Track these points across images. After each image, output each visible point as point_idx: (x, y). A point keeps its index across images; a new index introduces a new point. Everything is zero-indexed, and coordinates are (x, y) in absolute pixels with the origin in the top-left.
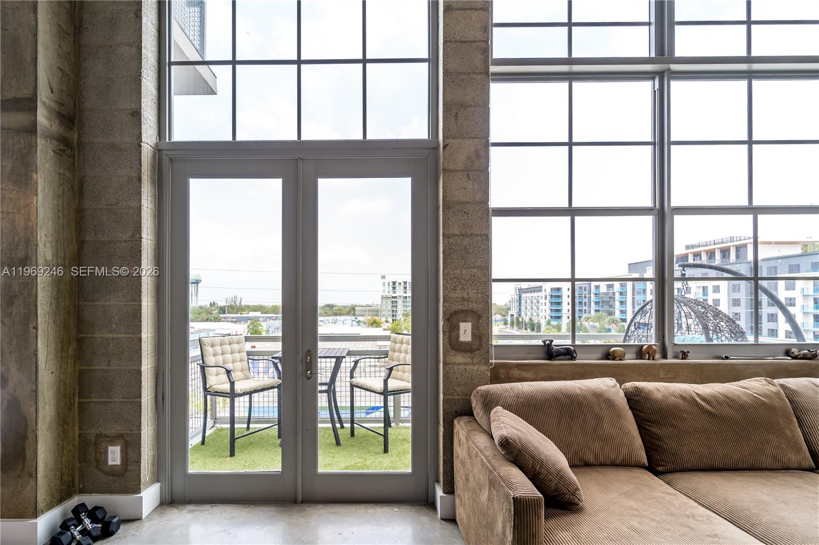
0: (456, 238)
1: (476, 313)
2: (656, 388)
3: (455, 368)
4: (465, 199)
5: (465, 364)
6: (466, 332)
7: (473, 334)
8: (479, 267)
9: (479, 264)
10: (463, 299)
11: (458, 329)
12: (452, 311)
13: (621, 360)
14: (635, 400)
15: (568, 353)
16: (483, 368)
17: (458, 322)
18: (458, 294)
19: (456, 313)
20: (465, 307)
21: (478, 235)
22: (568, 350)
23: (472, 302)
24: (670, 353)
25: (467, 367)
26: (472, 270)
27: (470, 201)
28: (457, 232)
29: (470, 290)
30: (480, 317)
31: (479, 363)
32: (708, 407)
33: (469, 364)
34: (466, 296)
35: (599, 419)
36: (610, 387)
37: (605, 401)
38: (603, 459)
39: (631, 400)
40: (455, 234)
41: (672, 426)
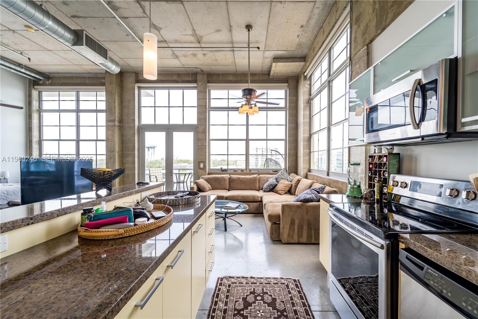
3: (200, 173)
4: (202, 138)
6: (202, 165)
8: (204, 152)
11: (200, 165)
13: (236, 172)
18: (200, 158)
19: (200, 162)
20: (202, 160)
21: (204, 145)
22: (225, 169)
24: (248, 171)
28: (200, 145)
29: (203, 157)
30: (205, 162)
31: (204, 172)
33: (202, 172)
35: (221, 181)
36: (226, 176)
37: (224, 179)
38: (220, 188)
39: (229, 179)
40: (200, 146)
41: (233, 182)
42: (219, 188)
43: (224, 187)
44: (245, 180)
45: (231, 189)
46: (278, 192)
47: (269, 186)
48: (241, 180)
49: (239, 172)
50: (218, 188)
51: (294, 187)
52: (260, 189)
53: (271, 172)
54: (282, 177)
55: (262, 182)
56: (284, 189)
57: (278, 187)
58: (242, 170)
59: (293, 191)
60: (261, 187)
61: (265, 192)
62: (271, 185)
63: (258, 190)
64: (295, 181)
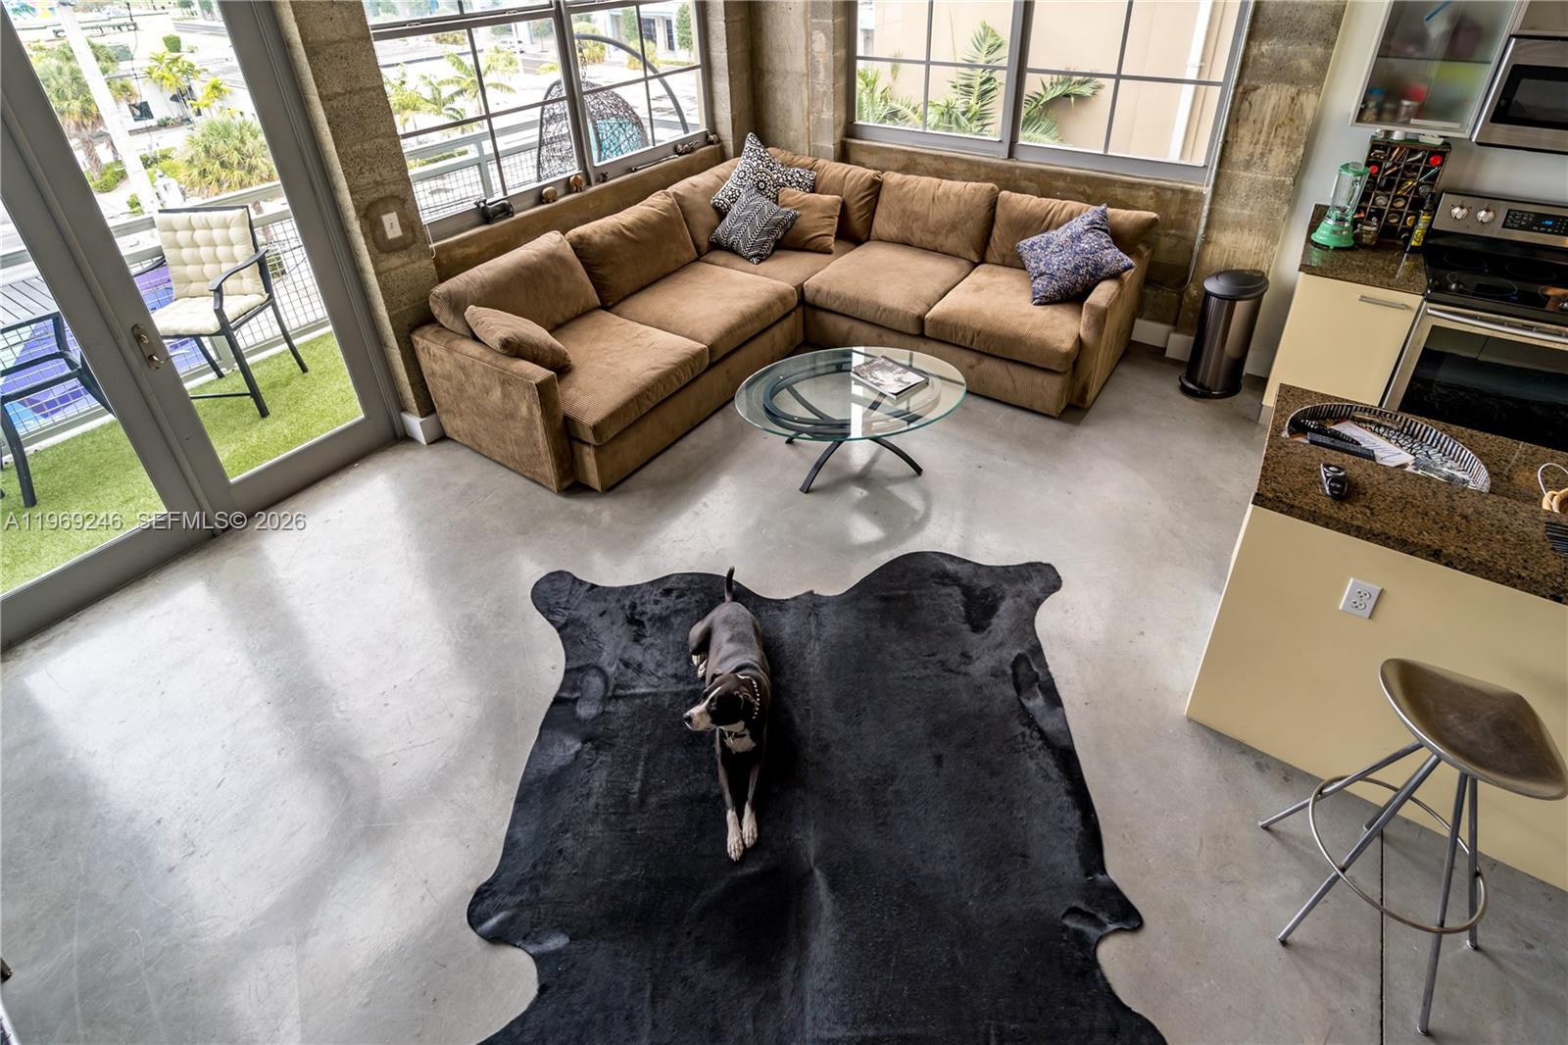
0: (340, 98)
1: (397, 197)
2: (592, 229)
3: (392, 273)
5: (403, 265)
6: (392, 226)
7: (401, 226)
8: (384, 135)
9: (383, 130)
10: (377, 183)
11: (382, 225)
12: (367, 203)
13: (554, 201)
14: (580, 247)
15: (505, 209)
16: (425, 261)
17: (378, 216)
18: (368, 178)
19: (372, 204)
20: (382, 192)
21: (370, 89)
22: (503, 205)
23: (389, 183)
25: (407, 268)
26: (377, 140)
27: (344, 37)
28: (339, 90)
29: (381, 169)
30: (404, 201)
32: (634, 237)
33: (408, 263)
34: (379, 179)
37: (553, 258)
38: (567, 315)
39: (574, 247)
40: (340, 94)
41: (612, 263)
42: (563, 317)
46: (807, 247)
47: (770, 233)
48: (632, 240)
50: (559, 319)
51: (860, 208)
52: (703, 250)
54: (774, 176)
55: (700, 220)
56: (829, 228)
57: (803, 228)
58: (571, 185)
59: (857, 227)
60: (703, 241)
61: (761, 261)
62: (777, 225)
63: (697, 260)
64: (859, 188)
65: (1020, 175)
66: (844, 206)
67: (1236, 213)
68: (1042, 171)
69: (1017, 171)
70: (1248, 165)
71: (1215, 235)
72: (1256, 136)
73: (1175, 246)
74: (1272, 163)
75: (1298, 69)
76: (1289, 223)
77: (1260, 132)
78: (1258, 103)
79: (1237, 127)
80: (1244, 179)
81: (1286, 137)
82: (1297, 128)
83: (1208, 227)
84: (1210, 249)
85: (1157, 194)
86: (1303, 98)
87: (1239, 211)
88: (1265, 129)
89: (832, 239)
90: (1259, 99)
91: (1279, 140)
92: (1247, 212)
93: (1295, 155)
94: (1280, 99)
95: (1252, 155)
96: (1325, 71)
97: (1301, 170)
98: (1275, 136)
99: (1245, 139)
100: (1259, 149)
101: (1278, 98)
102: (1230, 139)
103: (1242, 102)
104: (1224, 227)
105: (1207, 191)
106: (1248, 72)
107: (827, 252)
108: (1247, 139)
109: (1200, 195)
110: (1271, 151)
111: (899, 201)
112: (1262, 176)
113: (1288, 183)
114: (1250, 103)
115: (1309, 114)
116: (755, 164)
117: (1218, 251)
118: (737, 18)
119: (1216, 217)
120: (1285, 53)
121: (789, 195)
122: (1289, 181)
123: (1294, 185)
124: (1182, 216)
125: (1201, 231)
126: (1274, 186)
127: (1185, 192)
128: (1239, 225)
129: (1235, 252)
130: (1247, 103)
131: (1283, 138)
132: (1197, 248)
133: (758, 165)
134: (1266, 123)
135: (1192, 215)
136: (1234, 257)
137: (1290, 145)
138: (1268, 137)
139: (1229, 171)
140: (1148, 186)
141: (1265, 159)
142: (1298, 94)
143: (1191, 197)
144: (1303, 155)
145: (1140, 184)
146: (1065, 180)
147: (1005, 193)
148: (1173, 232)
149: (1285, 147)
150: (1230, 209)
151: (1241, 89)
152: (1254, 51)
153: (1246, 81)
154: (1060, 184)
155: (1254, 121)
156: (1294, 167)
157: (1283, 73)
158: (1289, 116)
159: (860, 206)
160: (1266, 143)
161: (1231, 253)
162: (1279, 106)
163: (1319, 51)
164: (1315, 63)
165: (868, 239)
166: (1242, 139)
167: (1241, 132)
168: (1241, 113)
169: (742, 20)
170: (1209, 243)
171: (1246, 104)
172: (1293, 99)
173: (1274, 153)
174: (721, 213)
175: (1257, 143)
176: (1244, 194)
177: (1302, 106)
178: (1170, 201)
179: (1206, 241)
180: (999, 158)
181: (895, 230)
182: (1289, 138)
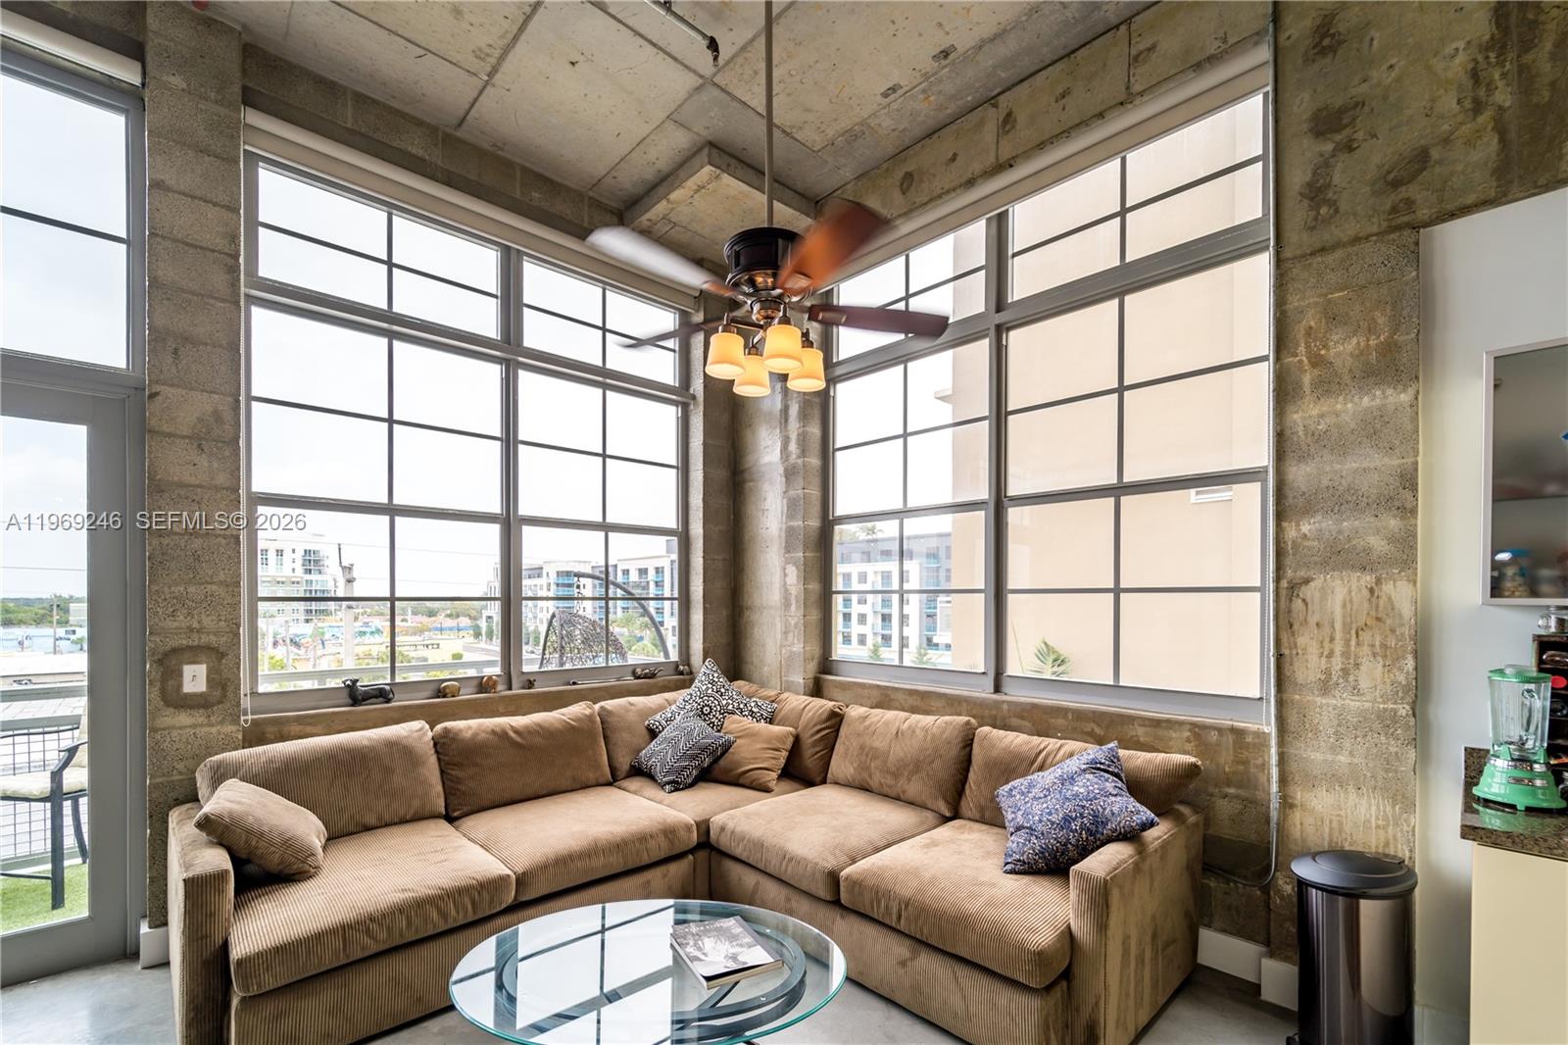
0: (178, 538)
1: (215, 650)
3: (175, 733)
4: (193, 481)
5: (194, 726)
6: (195, 678)
7: (209, 680)
8: (225, 581)
9: (222, 576)
10: (191, 630)
11: (180, 676)
12: (168, 648)
13: (454, 696)
14: (445, 742)
15: (382, 695)
16: (229, 728)
17: (181, 663)
20: (195, 640)
21: (220, 535)
22: (382, 690)
23: (208, 634)
24: (515, 683)
25: (198, 731)
26: (209, 586)
27: (204, 483)
29: (203, 616)
30: (223, 655)
31: (221, 722)
32: (518, 739)
33: (202, 725)
34: (195, 625)
35: (388, 771)
36: (414, 732)
37: (400, 750)
38: (387, 818)
39: (438, 743)
41: (476, 765)
42: (380, 818)
43: (416, 803)
44: (538, 740)
45: (466, 809)
46: (741, 781)
47: (694, 757)
48: (514, 742)
49: (467, 695)
50: (371, 820)
51: (814, 744)
52: (622, 773)
53: (630, 680)
54: (724, 702)
55: (623, 739)
56: (774, 762)
57: (736, 757)
58: (484, 685)
59: (811, 766)
60: (624, 762)
61: (677, 790)
62: (703, 749)
63: (609, 784)
64: (815, 720)
65: (1009, 710)
66: (797, 739)
67: (1325, 761)
68: (1035, 706)
69: (1005, 707)
70: (1325, 687)
71: (1299, 795)
72: (1327, 644)
73: (1241, 813)
74: (1365, 684)
75: (1368, 551)
76: (1425, 780)
77: (1332, 640)
78: (1317, 600)
79: (1293, 635)
80: (1324, 709)
81: (1377, 643)
82: (1393, 631)
83: (1283, 781)
84: (1296, 817)
85: (1197, 736)
86: (1387, 588)
87: (1330, 757)
88: (1338, 635)
89: (774, 775)
90: (1317, 595)
91: (1366, 650)
92: (1343, 758)
93: (1401, 669)
94: (1350, 592)
95: (1328, 672)
96: (1413, 548)
97: (1421, 691)
98: (1358, 644)
99: (1310, 650)
100: (1337, 664)
101: (1346, 590)
102: (1286, 652)
103: (1291, 600)
104: (1312, 782)
105: (1270, 729)
106: (1289, 561)
107: (765, 789)
108: (1313, 649)
109: (1262, 736)
110: (1357, 665)
111: (859, 735)
112: (1353, 704)
113: (1404, 713)
114: (1304, 600)
115: (1407, 610)
116: (704, 688)
117: (1311, 821)
118: (720, 557)
119: (1293, 766)
120: (1340, 532)
121: (733, 722)
122: (1404, 710)
123: (1414, 715)
124: (1241, 768)
125: (1274, 788)
126: (1378, 717)
127: (1238, 733)
128: (1336, 780)
129: (1340, 823)
130: (1300, 601)
131: (1373, 646)
132: (1274, 815)
133: (708, 689)
134: (1338, 626)
135: (1257, 766)
136: (1341, 831)
137: (1388, 655)
138: (1347, 642)
139: (1297, 697)
140: (1181, 723)
141: (1351, 678)
142: (1378, 581)
143: (1249, 739)
144: (1416, 669)
145: (1168, 721)
146: (1065, 717)
147: (986, 729)
148: (1232, 791)
149: (1379, 658)
150: (1314, 754)
151: (1284, 584)
152: (1291, 533)
153: (1289, 573)
154: (1060, 722)
155: (1318, 625)
156: (1406, 689)
157: (1340, 556)
158: (1373, 613)
159: (815, 741)
160: (1346, 654)
161: (1335, 824)
162: (1351, 601)
163: (1394, 523)
164: (1392, 540)
165: (824, 782)
166: (1305, 649)
167: (1301, 641)
168: (1294, 614)
169: (725, 560)
170: (1292, 806)
171: (1298, 604)
172: (1372, 591)
173: (1363, 668)
174: (653, 734)
175: (1330, 655)
176: (1331, 731)
177: (1390, 598)
178: (1218, 744)
179: (1287, 804)
180: (984, 691)
181: (852, 770)
182: (1384, 646)
